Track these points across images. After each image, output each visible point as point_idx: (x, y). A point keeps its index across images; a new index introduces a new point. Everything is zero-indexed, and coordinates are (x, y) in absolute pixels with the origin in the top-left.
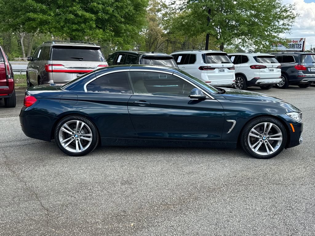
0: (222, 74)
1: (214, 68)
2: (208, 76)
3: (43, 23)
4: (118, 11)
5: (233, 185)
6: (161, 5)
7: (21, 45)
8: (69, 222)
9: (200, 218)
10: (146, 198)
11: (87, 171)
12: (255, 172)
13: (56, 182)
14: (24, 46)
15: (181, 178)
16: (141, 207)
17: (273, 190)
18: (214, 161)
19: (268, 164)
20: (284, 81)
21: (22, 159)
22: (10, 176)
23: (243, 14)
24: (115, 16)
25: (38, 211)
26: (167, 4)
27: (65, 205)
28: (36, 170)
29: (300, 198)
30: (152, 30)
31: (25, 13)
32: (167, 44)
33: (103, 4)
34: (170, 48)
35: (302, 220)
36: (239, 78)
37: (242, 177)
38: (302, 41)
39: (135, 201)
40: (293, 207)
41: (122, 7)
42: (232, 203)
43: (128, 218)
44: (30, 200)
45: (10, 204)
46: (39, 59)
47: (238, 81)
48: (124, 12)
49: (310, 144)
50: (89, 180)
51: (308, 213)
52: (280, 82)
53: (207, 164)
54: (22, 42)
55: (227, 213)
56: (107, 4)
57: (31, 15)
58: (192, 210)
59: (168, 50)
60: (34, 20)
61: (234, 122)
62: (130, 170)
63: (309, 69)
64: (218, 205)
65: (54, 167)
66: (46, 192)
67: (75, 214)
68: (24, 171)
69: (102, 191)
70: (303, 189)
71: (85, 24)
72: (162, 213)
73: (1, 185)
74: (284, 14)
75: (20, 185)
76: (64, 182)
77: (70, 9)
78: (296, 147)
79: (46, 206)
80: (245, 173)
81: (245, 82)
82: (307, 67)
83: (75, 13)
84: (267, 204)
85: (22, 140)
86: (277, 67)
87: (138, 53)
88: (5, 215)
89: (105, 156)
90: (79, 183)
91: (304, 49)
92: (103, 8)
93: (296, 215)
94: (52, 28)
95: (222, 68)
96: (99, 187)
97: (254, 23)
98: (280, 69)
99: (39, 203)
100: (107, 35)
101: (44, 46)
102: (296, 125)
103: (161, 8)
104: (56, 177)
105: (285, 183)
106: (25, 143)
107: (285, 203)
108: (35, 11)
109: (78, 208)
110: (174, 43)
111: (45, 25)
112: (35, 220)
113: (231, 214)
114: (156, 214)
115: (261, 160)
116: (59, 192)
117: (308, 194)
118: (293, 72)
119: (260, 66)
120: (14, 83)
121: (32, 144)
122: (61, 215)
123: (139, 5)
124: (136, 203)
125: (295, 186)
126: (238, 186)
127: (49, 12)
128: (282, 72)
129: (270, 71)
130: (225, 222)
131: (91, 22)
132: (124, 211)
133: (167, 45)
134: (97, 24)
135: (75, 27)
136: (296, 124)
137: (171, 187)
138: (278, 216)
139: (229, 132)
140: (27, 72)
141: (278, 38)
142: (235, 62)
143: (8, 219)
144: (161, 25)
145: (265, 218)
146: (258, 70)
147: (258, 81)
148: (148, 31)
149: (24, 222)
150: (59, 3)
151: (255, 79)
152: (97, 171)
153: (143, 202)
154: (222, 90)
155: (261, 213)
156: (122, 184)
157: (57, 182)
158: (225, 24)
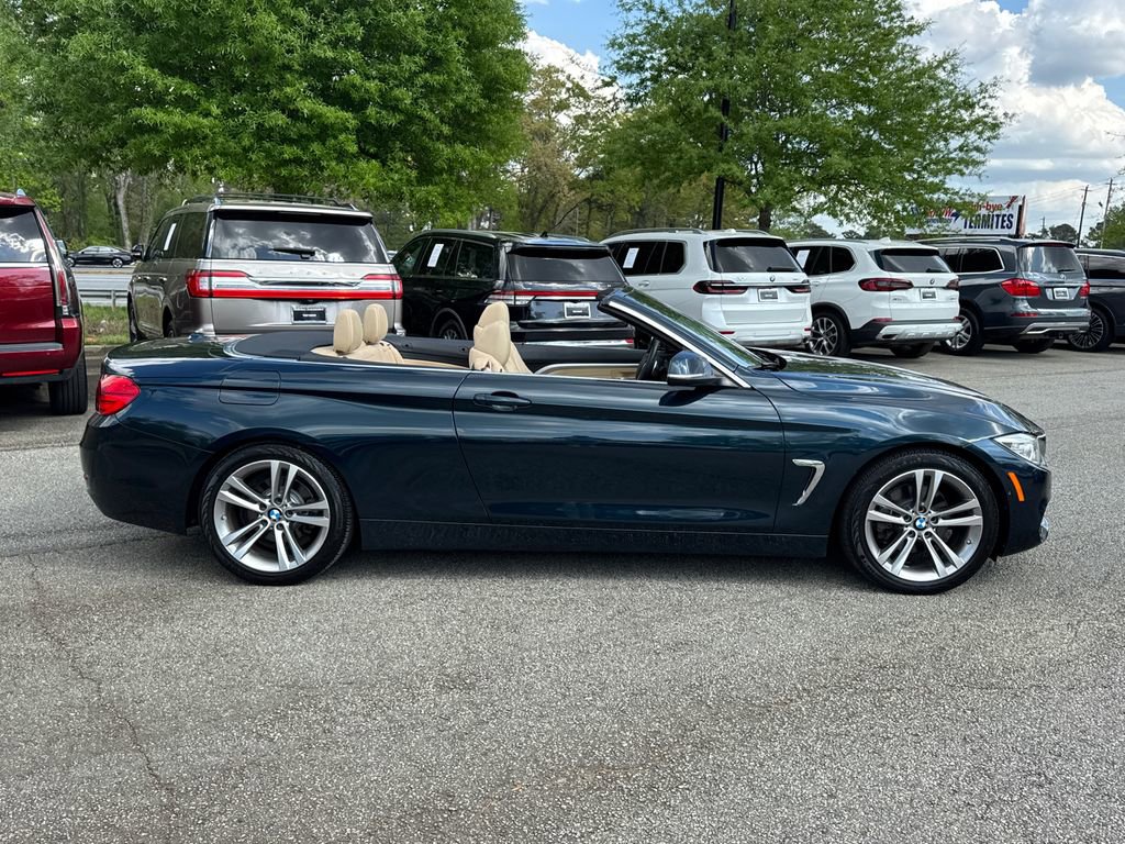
0: (768, 306)
1: (745, 288)
2: (724, 312)
3: (184, 139)
4: (430, 103)
5: (832, 691)
6: (568, 90)
7: (118, 213)
8: (247, 835)
9: (722, 819)
10: (526, 741)
11: (319, 638)
12: (903, 642)
13: (207, 681)
14: (128, 214)
15: (649, 665)
16: (508, 777)
17: (973, 710)
18: (761, 602)
19: (944, 615)
20: (967, 331)
21: (93, 594)
22: (47, 658)
23: (833, 114)
24: (421, 118)
25: (135, 794)
26: (588, 85)
27: (236, 771)
28: (139, 637)
29: (1071, 740)
30: (539, 169)
31: (127, 107)
32: (587, 212)
33: (383, 80)
34: (596, 226)
35: (1088, 827)
36: (822, 322)
37: (861, 661)
38: (1016, 205)
39: (485, 754)
40: (1050, 774)
41: (444, 90)
42: (832, 760)
43: (462, 819)
44: (109, 749)
45: (36, 767)
46: (168, 255)
47: (822, 332)
48: (451, 104)
49: (1079, 543)
50: (325, 675)
51: (1106, 798)
52: (958, 333)
53: (737, 613)
54: (120, 203)
55: (819, 799)
56: (396, 78)
57: (148, 114)
58: (694, 787)
59: (592, 230)
60: (155, 129)
61: (820, 466)
62: (467, 636)
63: (1049, 292)
64: (783, 767)
65: (201, 623)
66: (170, 719)
67: (269, 804)
68: (97, 639)
69: (369, 715)
70: (1077, 704)
71: (324, 144)
72: (586, 800)
73: (11, 693)
74: (965, 115)
75: (77, 693)
76: (234, 680)
77: (275, 93)
78: (1031, 551)
79: (167, 773)
80: (867, 645)
81: (843, 331)
82: (1042, 284)
83: (292, 107)
84: (956, 764)
85: (99, 528)
86: (945, 285)
87: (494, 237)
88: (12, 809)
89: (383, 584)
90: (289, 687)
91: (1022, 229)
92: (380, 90)
93: (1064, 807)
94: (213, 155)
95: (770, 287)
96: (358, 700)
97: (867, 147)
98: (957, 293)
99: (141, 761)
100: (392, 179)
101: (186, 211)
102: (1028, 477)
103: (567, 99)
104: (208, 660)
105: (1010, 682)
106: (109, 538)
107: (1021, 759)
108: (158, 101)
109: (280, 781)
110: (611, 207)
111: (192, 145)
112: (120, 831)
113: (831, 801)
114: (564, 807)
115: (919, 597)
116: (215, 720)
117: (1096, 722)
118: (996, 301)
119: (892, 281)
120: (81, 333)
121: (133, 540)
122: (216, 809)
123: (497, 83)
124: (491, 762)
125: (1046, 693)
126: (850, 695)
127: (204, 104)
128: (961, 302)
129: (924, 297)
130: (812, 833)
131: (342, 137)
132: (448, 795)
133: (589, 216)
134: (362, 144)
135: (289, 152)
136: (1030, 474)
137: (615, 700)
138: (1002, 810)
139: (801, 501)
140: (129, 297)
141: (946, 191)
142: (810, 269)
143: (23, 823)
144: (568, 152)
145: (955, 816)
146: (887, 293)
147: (884, 331)
148: (527, 169)
149: (82, 837)
150: (237, 74)
151: (875, 325)
152: (354, 640)
153: (514, 759)
154: (772, 357)
155: (940, 798)
156: (441, 688)
157: (212, 682)
158: (773, 147)
